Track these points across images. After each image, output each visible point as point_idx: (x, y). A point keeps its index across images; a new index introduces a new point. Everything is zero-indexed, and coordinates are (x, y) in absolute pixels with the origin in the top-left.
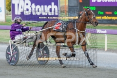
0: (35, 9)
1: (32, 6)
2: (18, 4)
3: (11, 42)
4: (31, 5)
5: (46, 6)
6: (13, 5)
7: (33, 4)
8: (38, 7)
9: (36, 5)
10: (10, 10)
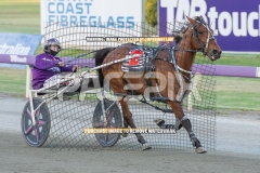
0: (217, 20)
1: (210, 15)
2: (175, 9)
4: (208, 10)
5: (244, 14)
6: (164, 11)
7: (213, 9)
8: (225, 15)
9: (219, 11)
10: (154, 24)
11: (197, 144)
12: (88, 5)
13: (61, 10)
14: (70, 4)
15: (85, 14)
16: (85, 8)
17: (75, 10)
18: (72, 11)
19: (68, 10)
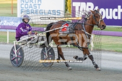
3: (16, 42)
11: (96, 67)
12: (39, 5)
13: (26, 7)
14: (31, 4)
15: (38, 9)
16: (38, 6)
17: (33, 7)
18: (32, 7)
19: (30, 7)
